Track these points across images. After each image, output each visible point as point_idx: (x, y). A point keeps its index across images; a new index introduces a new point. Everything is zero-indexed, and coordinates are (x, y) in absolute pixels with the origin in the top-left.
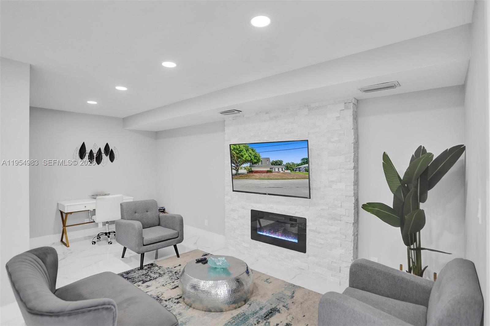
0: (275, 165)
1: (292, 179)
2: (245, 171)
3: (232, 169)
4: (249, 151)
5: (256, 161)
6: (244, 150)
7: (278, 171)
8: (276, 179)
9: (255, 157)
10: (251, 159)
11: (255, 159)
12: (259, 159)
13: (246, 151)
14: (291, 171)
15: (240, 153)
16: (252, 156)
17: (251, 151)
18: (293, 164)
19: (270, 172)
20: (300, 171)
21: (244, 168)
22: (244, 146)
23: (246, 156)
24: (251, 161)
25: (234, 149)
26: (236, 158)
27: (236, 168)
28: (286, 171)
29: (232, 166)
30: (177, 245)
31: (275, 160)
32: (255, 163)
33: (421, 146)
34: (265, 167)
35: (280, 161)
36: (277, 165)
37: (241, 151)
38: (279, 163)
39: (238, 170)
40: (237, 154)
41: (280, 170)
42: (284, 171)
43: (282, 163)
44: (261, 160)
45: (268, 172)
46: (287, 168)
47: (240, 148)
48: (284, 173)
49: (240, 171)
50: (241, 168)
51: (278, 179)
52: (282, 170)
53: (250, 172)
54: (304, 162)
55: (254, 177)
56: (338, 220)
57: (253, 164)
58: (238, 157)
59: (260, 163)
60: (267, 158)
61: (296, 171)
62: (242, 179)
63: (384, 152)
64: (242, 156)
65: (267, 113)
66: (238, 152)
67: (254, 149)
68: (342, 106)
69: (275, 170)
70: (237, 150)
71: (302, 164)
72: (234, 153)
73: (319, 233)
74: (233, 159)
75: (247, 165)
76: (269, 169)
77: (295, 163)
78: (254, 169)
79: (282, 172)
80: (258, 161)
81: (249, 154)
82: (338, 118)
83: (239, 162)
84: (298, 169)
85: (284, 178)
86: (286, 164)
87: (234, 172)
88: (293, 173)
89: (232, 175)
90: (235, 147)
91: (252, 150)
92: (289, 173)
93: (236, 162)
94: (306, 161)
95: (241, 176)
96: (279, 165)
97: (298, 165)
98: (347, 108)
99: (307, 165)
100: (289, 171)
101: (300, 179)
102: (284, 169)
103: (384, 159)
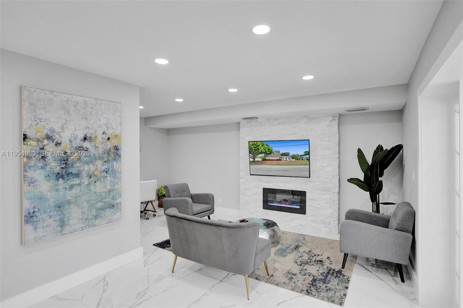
0: (283, 155)
1: (295, 165)
2: (260, 160)
3: (250, 158)
4: (264, 146)
5: (269, 153)
6: (261, 145)
7: (285, 159)
8: (284, 165)
9: (269, 150)
10: (266, 152)
11: (268, 151)
12: (271, 151)
13: (262, 146)
14: (296, 160)
15: (257, 147)
16: (267, 149)
17: (265, 146)
18: (298, 155)
19: (280, 160)
20: (302, 160)
21: (260, 157)
22: (260, 143)
23: (262, 149)
24: (265, 153)
25: (253, 144)
26: (253, 150)
27: (253, 157)
28: (292, 160)
29: (249, 155)
30: (210, 215)
31: (284, 153)
32: (269, 154)
33: (380, 145)
34: (276, 157)
35: (288, 153)
36: (285, 156)
37: (258, 146)
38: (287, 154)
39: (255, 158)
40: (255, 147)
41: (288, 159)
42: (290, 160)
43: (289, 154)
44: (273, 152)
45: (278, 160)
46: (293, 158)
47: (257, 143)
48: (291, 161)
49: (256, 159)
50: (257, 157)
51: (286, 165)
52: (289, 159)
53: (264, 160)
54: (306, 154)
55: (267, 163)
56: (328, 191)
57: (267, 155)
58: (255, 150)
59: (272, 154)
60: (278, 151)
61: (299, 159)
62: (257, 164)
63: (359, 148)
64: (259, 149)
65: (276, 120)
66: (255, 146)
67: (268, 145)
68: (331, 118)
69: (283, 159)
70: (255, 145)
71: (304, 155)
72: (253, 147)
73: (315, 200)
74: (252, 152)
75: (263, 155)
76: (279, 158)
77: (299, 154)
78: (266, 158)
79: (288, 160)
80: (271, 153)
81: (264, 148)
82: (328, 126)
83: (256, 153)
84: (301, 159)
85: (290, 164)
86: (292, 155)
87: (252, 160)
88: (297, 161)
89: (250, 162)
90: (254, 143)
91: (267, 145)
92: (294, 161)
93: (254, 153)
94: (308, 153)
95: (257, 163)
96: (287, 155)
97: (302, 156)
98: (334, 120)
99: (308, 156)
100: (294, 160)
101: (303, 165)
102: (290, 159)
103: (358, 152)
